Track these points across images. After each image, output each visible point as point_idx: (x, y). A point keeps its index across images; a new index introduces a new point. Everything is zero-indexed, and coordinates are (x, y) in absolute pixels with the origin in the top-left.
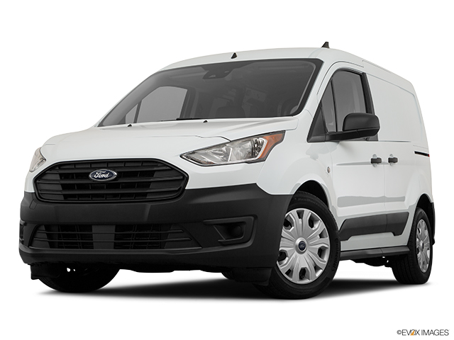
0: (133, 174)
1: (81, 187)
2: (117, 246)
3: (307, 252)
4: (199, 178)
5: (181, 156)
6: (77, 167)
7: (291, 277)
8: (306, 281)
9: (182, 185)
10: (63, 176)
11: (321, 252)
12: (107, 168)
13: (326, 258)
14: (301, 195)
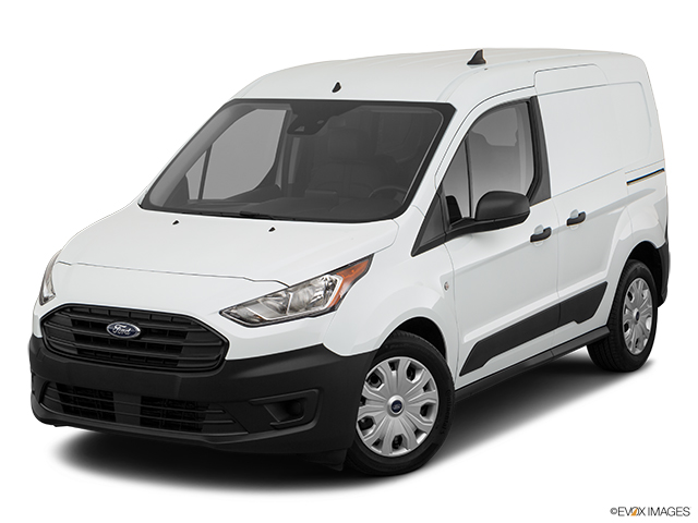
2: (144, 423)
3: (405, 412)
4: (244, 344)
5: (221, 313)
6: (93, 311)
7: (378, 448)
8: (403, 451)
9: (222, 353)
10: (76, 323)
11: (425, 410)
12: (130, 320)
13: (432, 418)
14: (395, 340)
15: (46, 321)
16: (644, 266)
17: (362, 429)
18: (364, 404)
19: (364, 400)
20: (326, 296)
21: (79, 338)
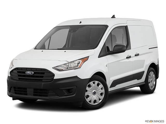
0: (39, 73)
1: (24, 76)
2: (34, 95)
3: (97, 94)
4: (58, 75)
5: (53, 68)
6: (22, 69)
7: (91, 103)
8: (96, 104)
9: (53, 77)
10: (18, 72)
11: (101, 94)
12: (31, 70)
13: (103, 96)
14: (94, 77)
15: (11, 72)
16: (153, 69)
17: (86, 98)
18: (87, 92)
19: (87, 91)
20: (78, 65)
21: (19, 75)
